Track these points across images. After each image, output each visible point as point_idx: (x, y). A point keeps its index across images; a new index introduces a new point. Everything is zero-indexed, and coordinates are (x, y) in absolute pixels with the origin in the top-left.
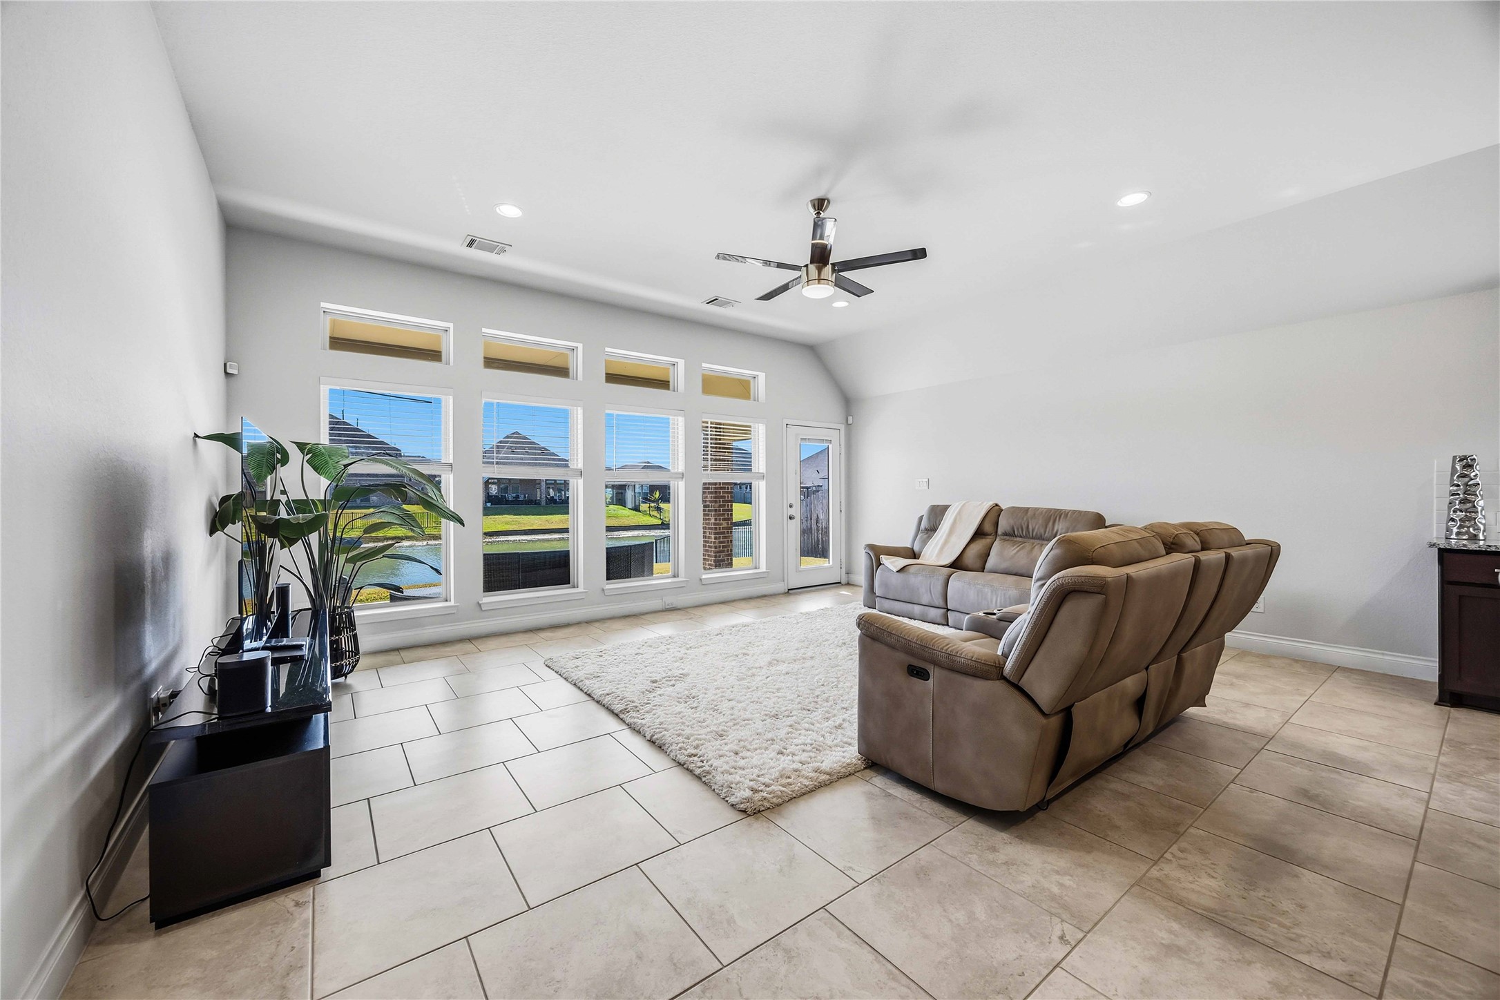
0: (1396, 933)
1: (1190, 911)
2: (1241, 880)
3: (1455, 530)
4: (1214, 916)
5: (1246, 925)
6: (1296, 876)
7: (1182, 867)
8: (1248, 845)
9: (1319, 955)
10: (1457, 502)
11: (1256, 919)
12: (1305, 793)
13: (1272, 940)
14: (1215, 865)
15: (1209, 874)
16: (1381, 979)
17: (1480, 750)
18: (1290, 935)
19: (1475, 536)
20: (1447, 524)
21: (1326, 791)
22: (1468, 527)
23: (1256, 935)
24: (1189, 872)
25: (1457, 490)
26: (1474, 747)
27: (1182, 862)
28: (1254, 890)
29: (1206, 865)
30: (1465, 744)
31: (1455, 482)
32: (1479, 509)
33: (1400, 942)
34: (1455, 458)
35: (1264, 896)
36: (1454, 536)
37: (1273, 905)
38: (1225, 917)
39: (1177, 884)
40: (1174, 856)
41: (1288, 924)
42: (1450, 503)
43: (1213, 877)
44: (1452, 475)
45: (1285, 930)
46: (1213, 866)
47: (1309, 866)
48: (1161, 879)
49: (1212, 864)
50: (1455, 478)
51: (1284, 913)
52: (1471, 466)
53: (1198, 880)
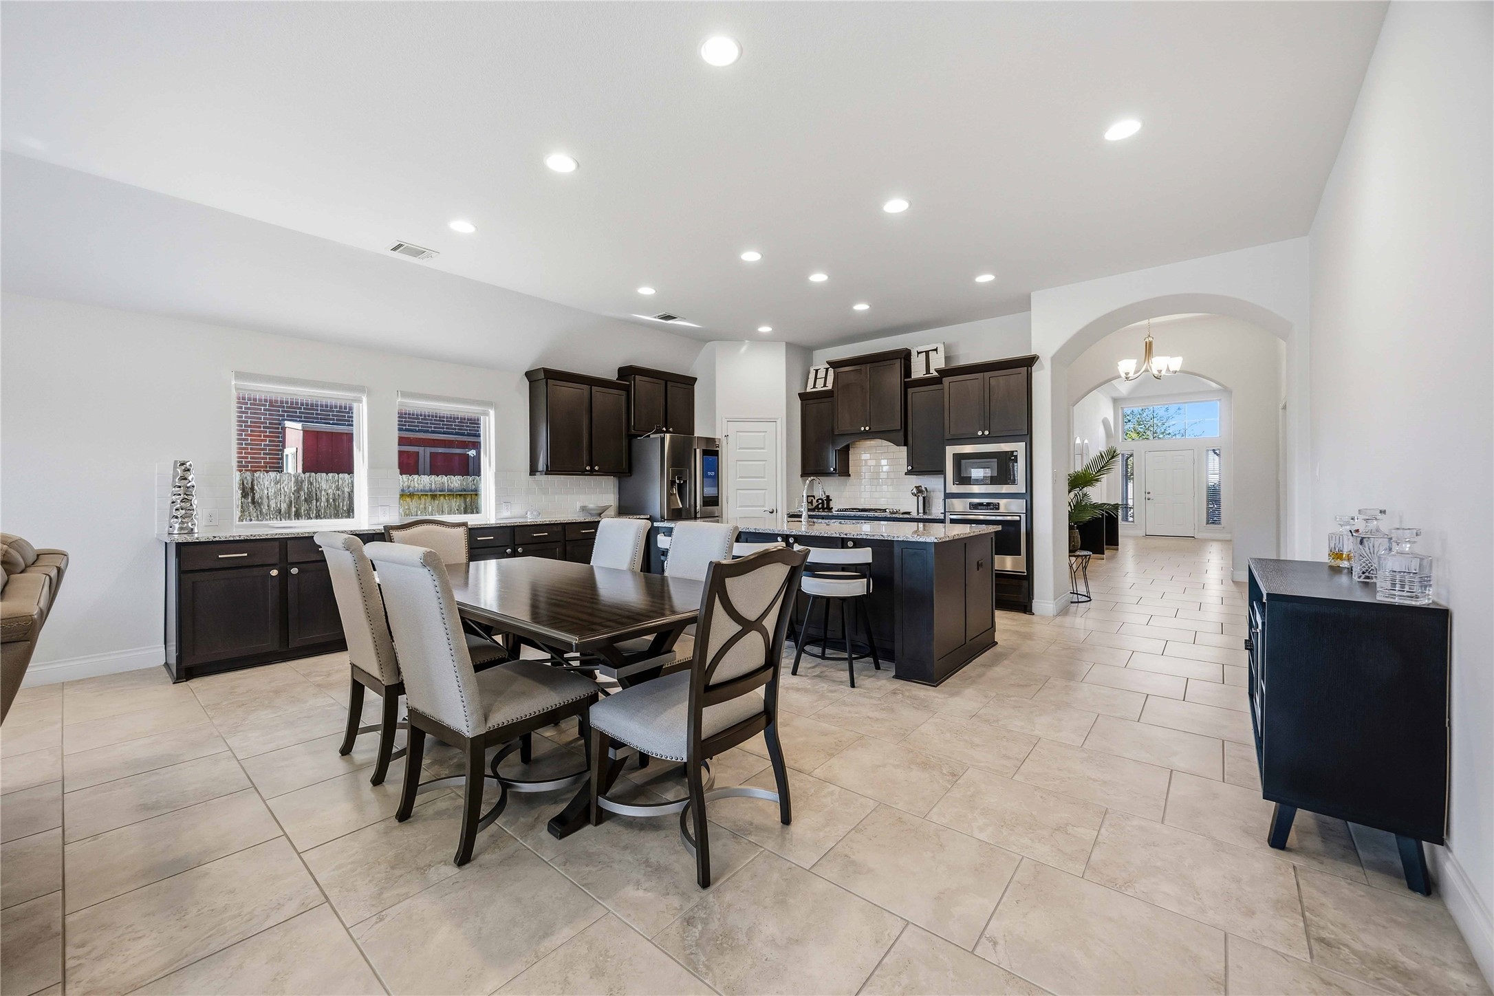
0: (299, 854)
1: (151, 985)
2: (169, 916)
3: (177, 526)
4: (177, 964)
5: (209, 944)
6: (207, 874)
7: (99, 959)
8: (141, 885)
9: (275, 911)
10: (179, 501)
11: (212, 932)
12: (145, 807)
13: (239, 934)
14: (131, 926)
15: (134, 939)
16: (318, 889)
17: (231, 703)
18: (244, 920)
19: (192, 529)
20: (170, 521)
21: (161, 794)
22: (187, 523)
23: (224, 943)
24: (112, 955)
25: (179, 491)
26: (226, 703)
27: (93, 955)
28: (186, 914)
29: (122, 935)
30: (219, 704)
31: (177, 484)
32: (195, 507)
33: (305, 856)
34: (176, 462)
35: (199, 910)
36: (176, 532)
37: (213, 910)
38: (187, 956)
39: (112, 976)
40: (79, 958)
41: (236, 912)
42: (173, 503)
43: (140, 938)
44: (174, 477)
45: (239, 919)
46: (130, 930)
47: (207, 860)
48: (89, 989)
49: (128, 927)
50: (177, 480)
51: (225, 908)
52: (189, 470)
53: (128, 953)
